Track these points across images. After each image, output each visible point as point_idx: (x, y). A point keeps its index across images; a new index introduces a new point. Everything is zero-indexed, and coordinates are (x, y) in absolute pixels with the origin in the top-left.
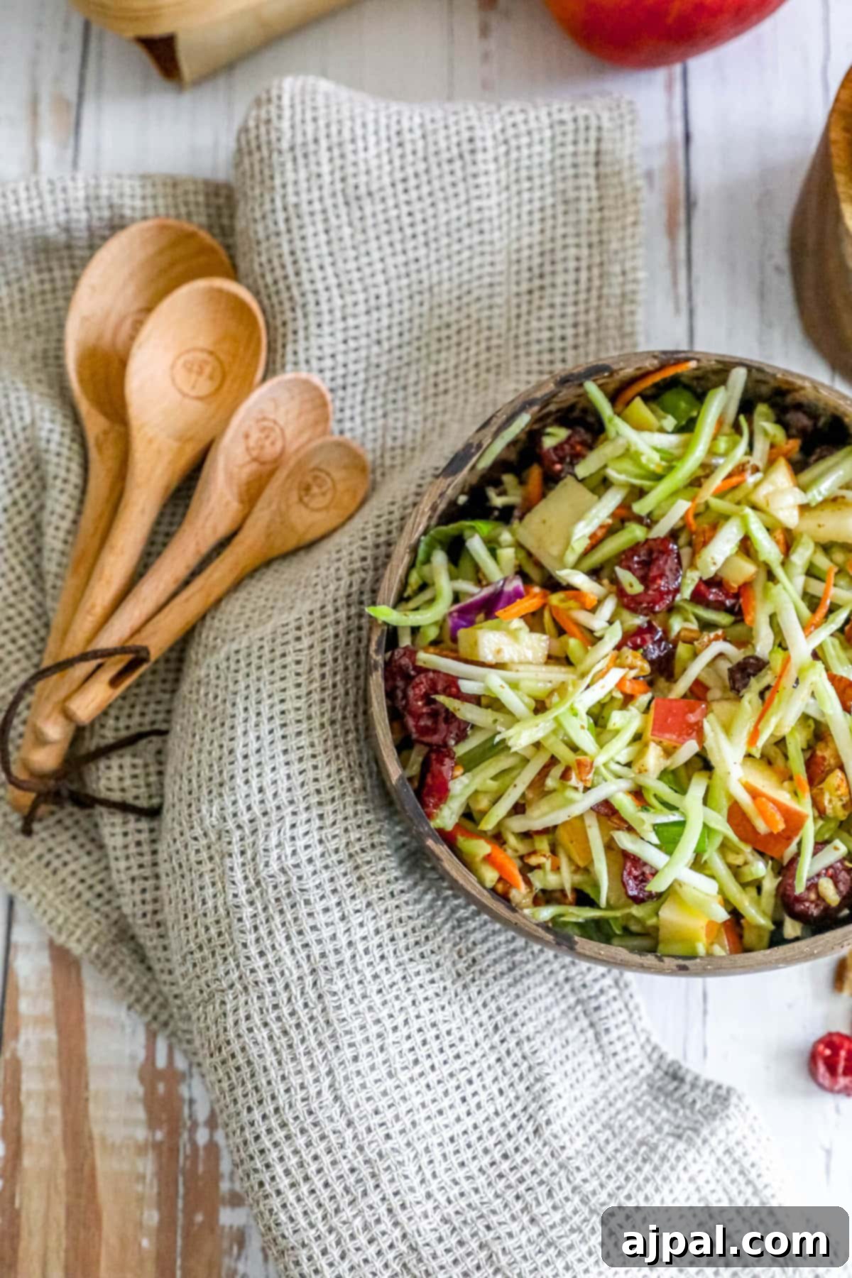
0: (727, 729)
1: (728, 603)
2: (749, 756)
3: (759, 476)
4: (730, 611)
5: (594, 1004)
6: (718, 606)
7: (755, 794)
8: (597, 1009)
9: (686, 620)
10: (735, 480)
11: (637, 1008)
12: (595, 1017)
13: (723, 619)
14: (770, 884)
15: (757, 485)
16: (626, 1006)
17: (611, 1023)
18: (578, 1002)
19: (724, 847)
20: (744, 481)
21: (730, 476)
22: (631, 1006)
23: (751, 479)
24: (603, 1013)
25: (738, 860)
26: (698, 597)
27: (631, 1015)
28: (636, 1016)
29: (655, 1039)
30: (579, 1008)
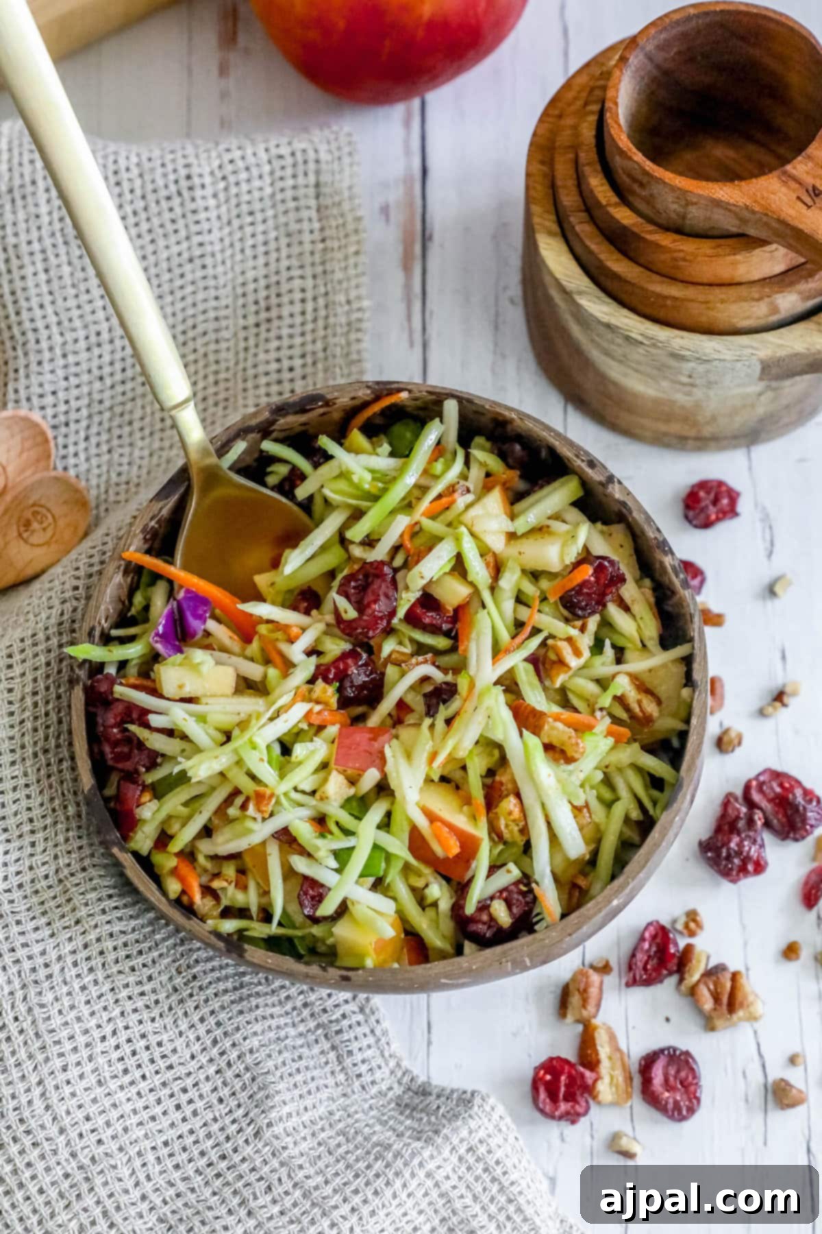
0: (409, 755)
1: (445, 627)
2: (429, 780)
3: (470, 498)
4: (447, 634)
5: (335, 1027)
6: (434, 630)
7: (432, 817)
8: (339, 1032)
9: (400, 643)
10: (444, 500)
11: (385, 1033)
12: (337, 1039)
13: (441, 642)
14: (445, 905)
15: (469, 506)
16: (372, 1031)
17: (354, 1046)
18: (318, 1026)
19: (407, 869)
20: (454, 502)
21: (440, 496)
22: (378, 1032)
23: (461, 501)
24: (345, 1036)
25: (419, 883)
26: (412, 618)
27: (378, 1040)
28: (383, 1040)
29: (405, 1064)
30: (320, 1032)
